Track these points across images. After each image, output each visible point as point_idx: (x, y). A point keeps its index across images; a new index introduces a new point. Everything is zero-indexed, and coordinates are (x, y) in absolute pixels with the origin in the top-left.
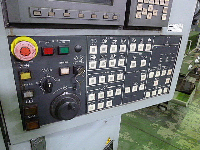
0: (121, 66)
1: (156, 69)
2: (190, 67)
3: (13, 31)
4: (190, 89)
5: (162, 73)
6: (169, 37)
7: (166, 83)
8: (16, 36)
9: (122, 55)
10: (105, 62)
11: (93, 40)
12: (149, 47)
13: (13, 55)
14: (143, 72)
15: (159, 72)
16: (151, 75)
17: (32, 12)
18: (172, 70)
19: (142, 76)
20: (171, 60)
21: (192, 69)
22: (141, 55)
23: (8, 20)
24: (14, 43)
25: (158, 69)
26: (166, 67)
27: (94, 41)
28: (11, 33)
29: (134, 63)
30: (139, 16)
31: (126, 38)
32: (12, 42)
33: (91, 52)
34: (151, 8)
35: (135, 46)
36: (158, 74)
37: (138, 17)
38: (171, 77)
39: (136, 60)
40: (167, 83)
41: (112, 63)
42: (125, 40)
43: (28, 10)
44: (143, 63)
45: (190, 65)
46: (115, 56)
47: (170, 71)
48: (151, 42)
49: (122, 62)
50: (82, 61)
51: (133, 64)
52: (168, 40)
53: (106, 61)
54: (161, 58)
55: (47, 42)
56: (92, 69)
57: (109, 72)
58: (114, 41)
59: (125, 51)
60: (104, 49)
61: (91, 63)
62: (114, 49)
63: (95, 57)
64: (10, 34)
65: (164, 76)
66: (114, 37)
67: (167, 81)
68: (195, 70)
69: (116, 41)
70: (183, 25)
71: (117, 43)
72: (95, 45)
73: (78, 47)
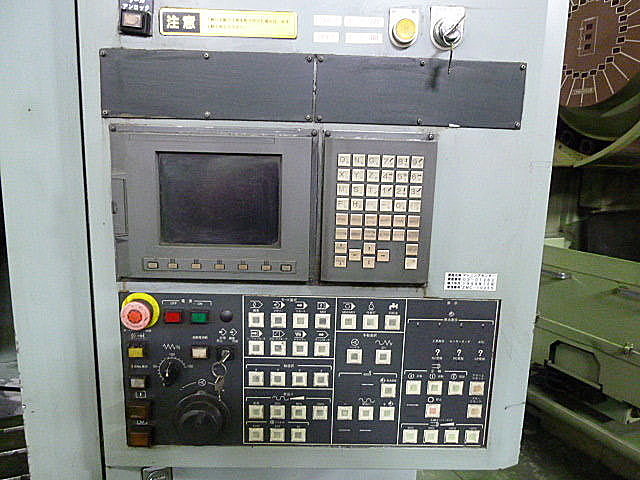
0: (322, 357)
1: (427, 374)
3: (127, 285)
5: (450, 389)
6: (456, 303)
7: (470, 415)
8: (130, 292)
9: (322, 335)
10: (282, 344)
11: (254, 301)
12: (393, 322)
14: (386, 377)
15: (439, 383)
16: (413, 388)
17: (145, 263)
19: (384, 386)
20: (476, 359)
22: (374, 339)
25: (432, 376)
26: (461, 374)
27: (258, 304)
28: (123, 288)
29: (357, 355)
30: (340, 263)
31: (331, 301)
32: (124, 300)
33: (252, 324)
34: (370, 248)
35: (353, 317)
36: (435, 388)
37: (340, 266)
38: (485, 401)
39: (361, 347)
40: (475, 416)
41: (300, 348)
42: (327, 306)
44: (383, 356)
46: (305, 334)
47: (477, 387)
48: (400, 312)
49: (323, 349)
50: (233, 338)
51: (355, 357)
52: (452, 307)
53: (285, 342)
54: (438, 350)
55: (174, 302)
56: (255, 356)
57: (293, 365)
58: (301, 305)
59: (328, 326)
60: (279, 320)
61: (251, 344)
62: (300, 321)
63: (261, 333)
65: (456, 396)
66: (299, 299)
67: (474, 410)
69: (305, 305)
70: (495, 277)
71: (306, 311)
72: (260, 312)
73: (228, 313)
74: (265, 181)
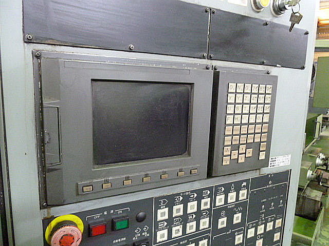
0: (204, 229)
1: (258, 222)
2: (309, 173)
3: (51, 211)
4: (314, 210)
5: (268, 227)
6: (272, 175)
7: (275, 240)
8: (55, 216)
9: (205, 213)
10: (180, 228)
11: (162, 200)
12: (243, 194)
13: (48, 242)
14: (238, 231)
15: (263, 226)
16: (251, 233)
17: (80, 188)
18: (282, 220)
19: (237, 237)
20: (279, 206)
21: (313, 176)
22: (233, 208)
23: (46, 199)
24: (51, 227)
25: (260, 223)
26: (272, 217)
27: (164, 202)
28: (48, 214)
29: (224, 221)
30: (226, 162)
31: (210, 189)
32: (48, 225)
33: (159, 218)
34: (242, 149)
35: (223, 196)
36: (261, 229)
37: (226, 164)
38: (281, 230)
39: (226, 215)
40: (277, 240)
41: (191, 227)
42: (209, 192)
43: (75, 188)
44: (237, 218)
45: (309, 171)
46: (194, 216)
47: (279, 222)
48: (247, 187)
49: (205, 223)
50: (146, 233)
51: (222, 223)
52: (271, 179)
53: (181, 226)
54: (263, 206)
55: (97, 216)
56: (161, 242)
57: (186, 241)
58: (193, 196)
59: (208, 207)
60: (178, 210)
61: (159, 233)
62: (192, 207)
63: (166, 224)
64: (46, 216)
65: (270, 231)
66: (192, 192)
67: (277, 237)
68: (318, 178)
69: (196, 195)
70: (290, 156)
71: (196, 199)
72: (166, 207)
73: (141, 214)
74: (179, 104)
